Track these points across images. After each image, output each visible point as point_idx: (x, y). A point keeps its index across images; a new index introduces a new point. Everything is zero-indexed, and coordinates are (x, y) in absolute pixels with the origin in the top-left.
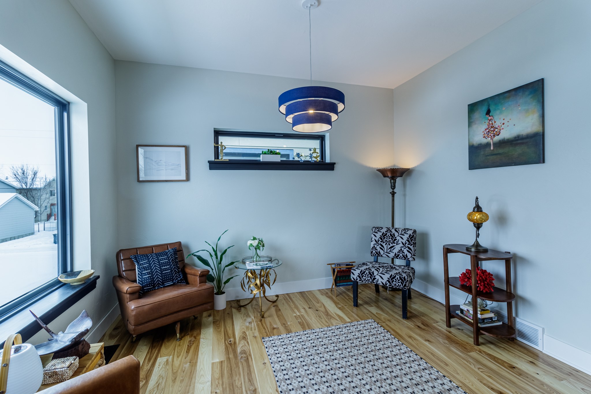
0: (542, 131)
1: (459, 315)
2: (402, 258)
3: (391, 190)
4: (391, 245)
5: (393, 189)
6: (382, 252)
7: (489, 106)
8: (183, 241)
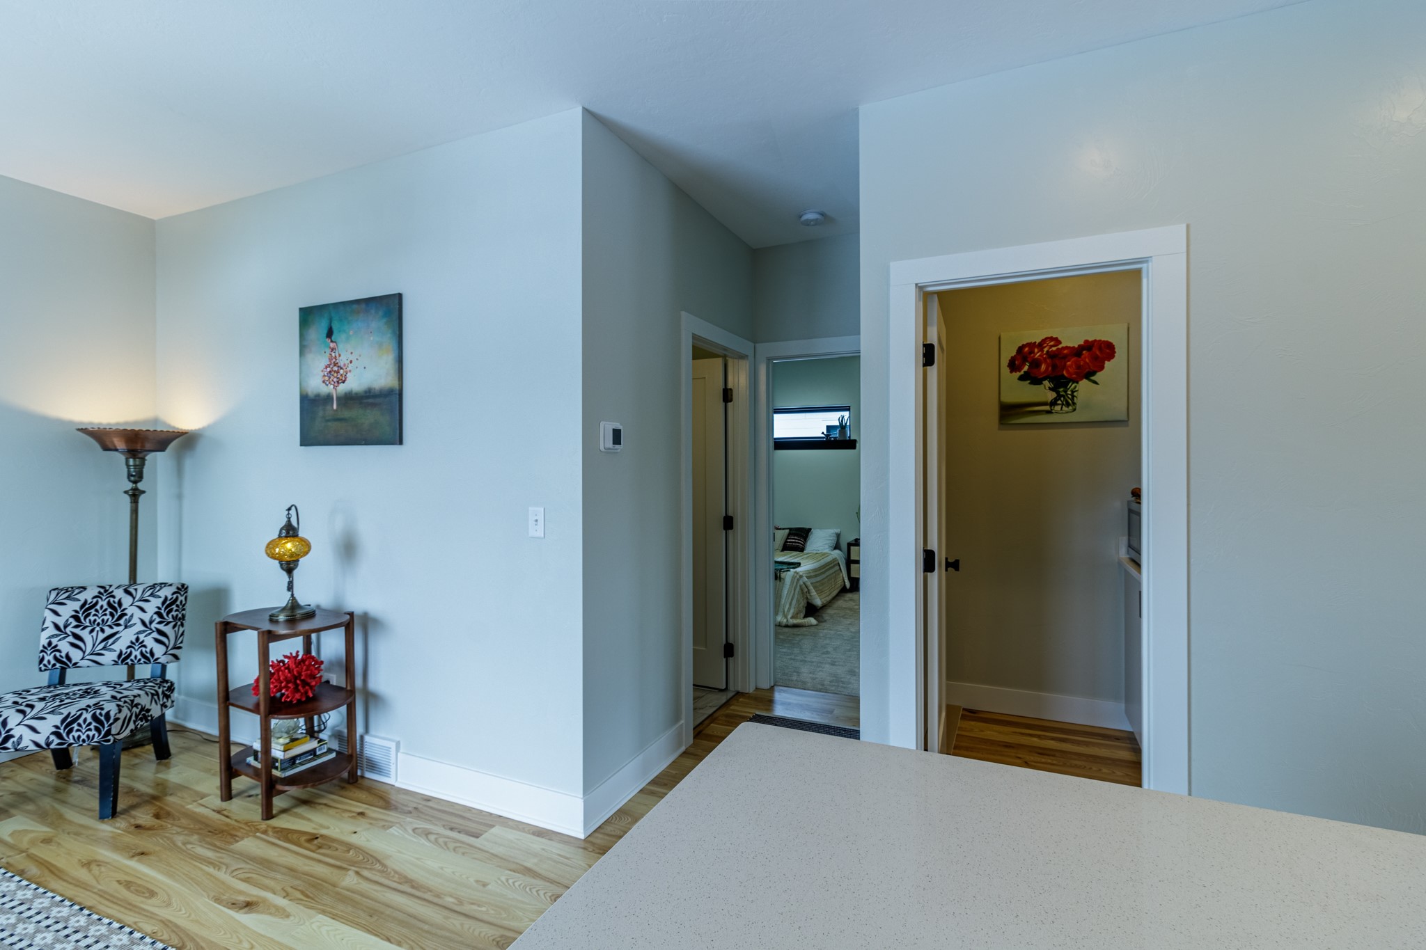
0: (398, 388)
1: (252, 764)
2: (140, 660)
3: (130, 486)
4: (108, 631)
5: (135, 482)
6: (76, 655)
7: (331, 322)
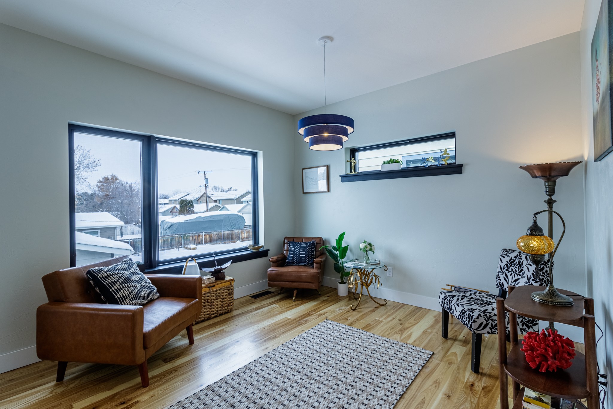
3: (547, 198)
5: (550, 196)
6: (506, 285)
8: (324, 237)
